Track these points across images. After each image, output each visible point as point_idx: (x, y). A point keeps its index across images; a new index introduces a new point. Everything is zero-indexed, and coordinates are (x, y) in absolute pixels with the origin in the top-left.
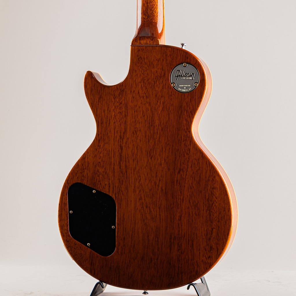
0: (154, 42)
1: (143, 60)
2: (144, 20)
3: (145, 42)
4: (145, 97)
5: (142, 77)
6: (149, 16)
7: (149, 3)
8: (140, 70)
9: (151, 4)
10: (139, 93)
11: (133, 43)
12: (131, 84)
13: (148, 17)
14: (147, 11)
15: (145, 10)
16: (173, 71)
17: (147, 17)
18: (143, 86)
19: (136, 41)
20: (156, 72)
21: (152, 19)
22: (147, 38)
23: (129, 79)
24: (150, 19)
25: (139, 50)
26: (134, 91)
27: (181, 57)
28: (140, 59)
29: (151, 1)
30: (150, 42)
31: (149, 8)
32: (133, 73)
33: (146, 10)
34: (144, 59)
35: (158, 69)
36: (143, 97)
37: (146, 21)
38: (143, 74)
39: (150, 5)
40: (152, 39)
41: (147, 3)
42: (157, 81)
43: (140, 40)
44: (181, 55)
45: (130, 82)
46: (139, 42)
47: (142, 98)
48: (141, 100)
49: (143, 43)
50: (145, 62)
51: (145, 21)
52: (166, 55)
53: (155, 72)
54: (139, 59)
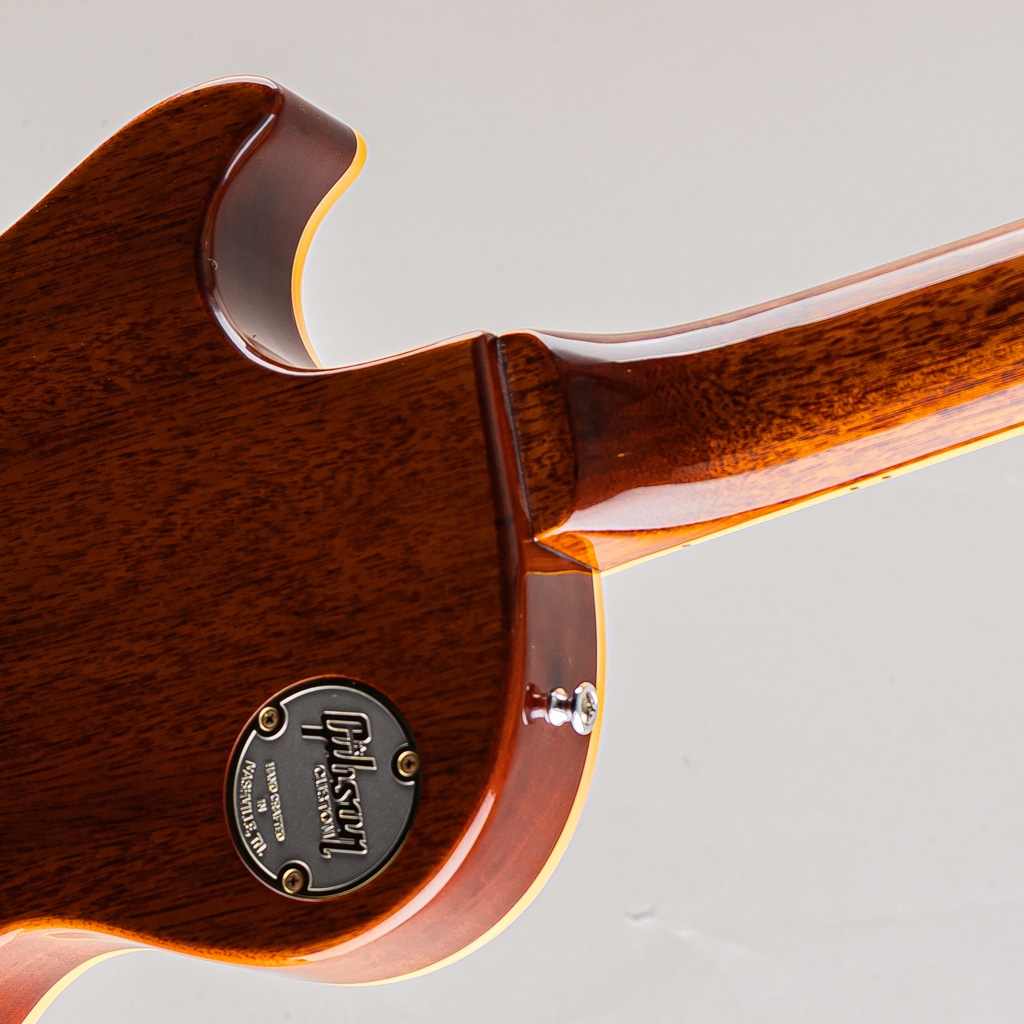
0: (541, 495)
1: (395, 455)
2: (710, 370)
3: (536, 427)
4: (166, 541)
5: (285, 480)
6: (742, 399)
7: (830, 374)
8: (333, 455)
9: (826, 390)
10: (188, 488)
11: (516, 346)
12: (234, 418)
13: (734, 393)
14: (775, 374)
15: (776, 361)
16: (358, 686)
17: (730, 384)
18: (235, 502)
19: (530, 361)
20: (330, 572)
21: (725, 426)
22: (562, 432)
23: (263, 393)
24: (723, 415)
25: (453, 405)
26: (192, 453)
27: (451, 719)
28: (396, 428)
29: (847, 383)
30: (538, 461)
31: (795, 382)
32: (305, 409)
33: (782, 365)
34: (401, 462)
35: (353, 579)
36: (165, 530)
37: (705, 385)
38: (307, 478)
39: (818, 384)
40: (560, 469)
41: (828, 358)
42: (276, 592)
43: (542, 387)
44: (467, 717)
45: (244, 409)
46: (531, 381)
47: (155, 522)
48: (144, 523)
49: (530, 414)
50: (382, 471)
51: (700, 378)
52: (447, 609)
53: (330, 567)
54: (400, 420)
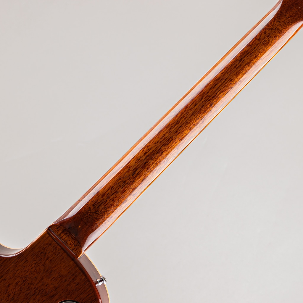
0: (75, 250)
1: (45, 259)
2: (88, 211)
3: (66, 239)
4: (11, 297)
5: (27, 274)
6: (97, 212)
7: (111, 200)
8: (33, 266)
9: (111, 203)
10: (9, 286)
11: (53, 227)
12: (9, 269)
13: (95, 212)
14: (100, 205)
15: (99, 203)
16: (65, 301)
17: (94, 211)
18: (20, 283)
19: (57, 229)
20: (46, 285)
21: (97, 219)
22: (72, 237)
23: (12, 262)
24: (96, 217)
25: (50, 245)
26: (5, 280)
27: (86, 297)
28: (42, 254)
29: (114, 200)
30: (70, 244)
31: (105, 205)
32: (22, 260)
33: (101, 203)
34: (47, 259)
35: (52, 284)
36: (9, 296)
37: (89, 214)
38: (31, 272)
39: (109, 203)
40: (76, 244)
41: (108, 197)
42: (38, 294)
43: (63, 232)
44: (89, 295)
45: (10, 267)
46: (60, 232)
47: (6, 295)
48: (4, 297)
49: (63, 237)
50: (45, 263)
51: (87, 213)
52: (73, 279)
53: (46, 284)
54: (42, 253)
